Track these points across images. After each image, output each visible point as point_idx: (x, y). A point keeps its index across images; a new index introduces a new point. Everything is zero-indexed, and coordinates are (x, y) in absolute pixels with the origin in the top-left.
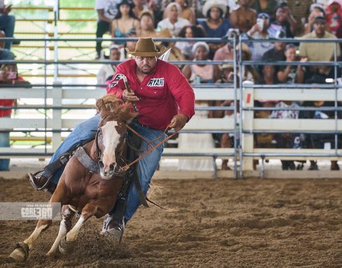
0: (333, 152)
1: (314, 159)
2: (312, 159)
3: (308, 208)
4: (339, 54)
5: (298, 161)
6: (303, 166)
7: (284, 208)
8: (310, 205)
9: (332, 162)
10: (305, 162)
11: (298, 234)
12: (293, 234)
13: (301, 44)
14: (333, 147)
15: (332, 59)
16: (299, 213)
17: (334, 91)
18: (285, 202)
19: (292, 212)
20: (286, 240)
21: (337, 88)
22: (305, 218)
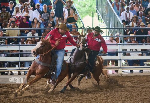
0: (19, 68)
1: (12, 71)
2: (11, 71)
3: (10, 88)
4: (20, 34)
5: (6, 72)
6: (8, 73)
7: (1, 89)
8: (11, 87)
9: (18, 72)
10: (9, 72)
11: (6, 98)
12: (5, 98)
13: (6, 30)
14: (18, 67)
15: (18, 36)
16: (7, 90)
17: (18, 47)
18: (2, 86)
19: (4, 90)
20: (2, 100)
21: (20, 46)
22: (9, 92)
